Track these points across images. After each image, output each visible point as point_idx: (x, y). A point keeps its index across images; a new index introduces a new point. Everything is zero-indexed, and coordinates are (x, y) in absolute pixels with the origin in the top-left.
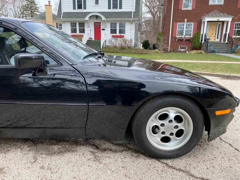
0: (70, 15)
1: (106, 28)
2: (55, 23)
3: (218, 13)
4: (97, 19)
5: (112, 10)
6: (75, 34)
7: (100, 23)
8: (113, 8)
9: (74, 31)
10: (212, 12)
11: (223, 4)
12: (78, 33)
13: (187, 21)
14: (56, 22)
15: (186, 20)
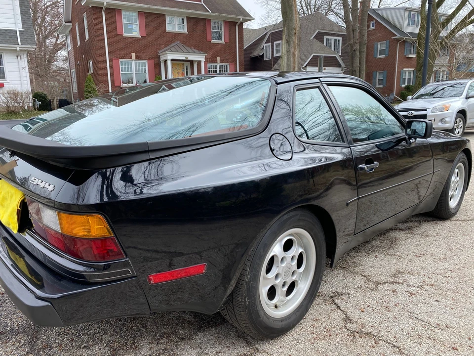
3: (182, 47)
10: (174, 44)
11: (187, 33)
15: (133, 55)
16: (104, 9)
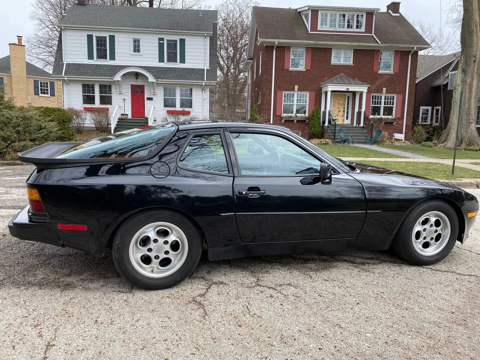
0: (82, 69)
1: (155, 96)
2: (32, 80)
3: (346, 79)
4: (137, 78)
5: (166, 65)
6: (91, 106)
7: (143, 87)
8: (169, 60)
9: (89, 99)
10: (337, 76)
11: (353, 65)
12: (97, 104)
13: (299, 90)
14: (33, 78)
15: (296, 87)
16: (275, 47)
